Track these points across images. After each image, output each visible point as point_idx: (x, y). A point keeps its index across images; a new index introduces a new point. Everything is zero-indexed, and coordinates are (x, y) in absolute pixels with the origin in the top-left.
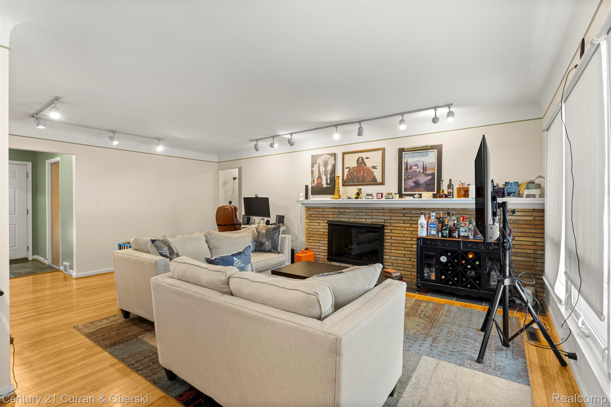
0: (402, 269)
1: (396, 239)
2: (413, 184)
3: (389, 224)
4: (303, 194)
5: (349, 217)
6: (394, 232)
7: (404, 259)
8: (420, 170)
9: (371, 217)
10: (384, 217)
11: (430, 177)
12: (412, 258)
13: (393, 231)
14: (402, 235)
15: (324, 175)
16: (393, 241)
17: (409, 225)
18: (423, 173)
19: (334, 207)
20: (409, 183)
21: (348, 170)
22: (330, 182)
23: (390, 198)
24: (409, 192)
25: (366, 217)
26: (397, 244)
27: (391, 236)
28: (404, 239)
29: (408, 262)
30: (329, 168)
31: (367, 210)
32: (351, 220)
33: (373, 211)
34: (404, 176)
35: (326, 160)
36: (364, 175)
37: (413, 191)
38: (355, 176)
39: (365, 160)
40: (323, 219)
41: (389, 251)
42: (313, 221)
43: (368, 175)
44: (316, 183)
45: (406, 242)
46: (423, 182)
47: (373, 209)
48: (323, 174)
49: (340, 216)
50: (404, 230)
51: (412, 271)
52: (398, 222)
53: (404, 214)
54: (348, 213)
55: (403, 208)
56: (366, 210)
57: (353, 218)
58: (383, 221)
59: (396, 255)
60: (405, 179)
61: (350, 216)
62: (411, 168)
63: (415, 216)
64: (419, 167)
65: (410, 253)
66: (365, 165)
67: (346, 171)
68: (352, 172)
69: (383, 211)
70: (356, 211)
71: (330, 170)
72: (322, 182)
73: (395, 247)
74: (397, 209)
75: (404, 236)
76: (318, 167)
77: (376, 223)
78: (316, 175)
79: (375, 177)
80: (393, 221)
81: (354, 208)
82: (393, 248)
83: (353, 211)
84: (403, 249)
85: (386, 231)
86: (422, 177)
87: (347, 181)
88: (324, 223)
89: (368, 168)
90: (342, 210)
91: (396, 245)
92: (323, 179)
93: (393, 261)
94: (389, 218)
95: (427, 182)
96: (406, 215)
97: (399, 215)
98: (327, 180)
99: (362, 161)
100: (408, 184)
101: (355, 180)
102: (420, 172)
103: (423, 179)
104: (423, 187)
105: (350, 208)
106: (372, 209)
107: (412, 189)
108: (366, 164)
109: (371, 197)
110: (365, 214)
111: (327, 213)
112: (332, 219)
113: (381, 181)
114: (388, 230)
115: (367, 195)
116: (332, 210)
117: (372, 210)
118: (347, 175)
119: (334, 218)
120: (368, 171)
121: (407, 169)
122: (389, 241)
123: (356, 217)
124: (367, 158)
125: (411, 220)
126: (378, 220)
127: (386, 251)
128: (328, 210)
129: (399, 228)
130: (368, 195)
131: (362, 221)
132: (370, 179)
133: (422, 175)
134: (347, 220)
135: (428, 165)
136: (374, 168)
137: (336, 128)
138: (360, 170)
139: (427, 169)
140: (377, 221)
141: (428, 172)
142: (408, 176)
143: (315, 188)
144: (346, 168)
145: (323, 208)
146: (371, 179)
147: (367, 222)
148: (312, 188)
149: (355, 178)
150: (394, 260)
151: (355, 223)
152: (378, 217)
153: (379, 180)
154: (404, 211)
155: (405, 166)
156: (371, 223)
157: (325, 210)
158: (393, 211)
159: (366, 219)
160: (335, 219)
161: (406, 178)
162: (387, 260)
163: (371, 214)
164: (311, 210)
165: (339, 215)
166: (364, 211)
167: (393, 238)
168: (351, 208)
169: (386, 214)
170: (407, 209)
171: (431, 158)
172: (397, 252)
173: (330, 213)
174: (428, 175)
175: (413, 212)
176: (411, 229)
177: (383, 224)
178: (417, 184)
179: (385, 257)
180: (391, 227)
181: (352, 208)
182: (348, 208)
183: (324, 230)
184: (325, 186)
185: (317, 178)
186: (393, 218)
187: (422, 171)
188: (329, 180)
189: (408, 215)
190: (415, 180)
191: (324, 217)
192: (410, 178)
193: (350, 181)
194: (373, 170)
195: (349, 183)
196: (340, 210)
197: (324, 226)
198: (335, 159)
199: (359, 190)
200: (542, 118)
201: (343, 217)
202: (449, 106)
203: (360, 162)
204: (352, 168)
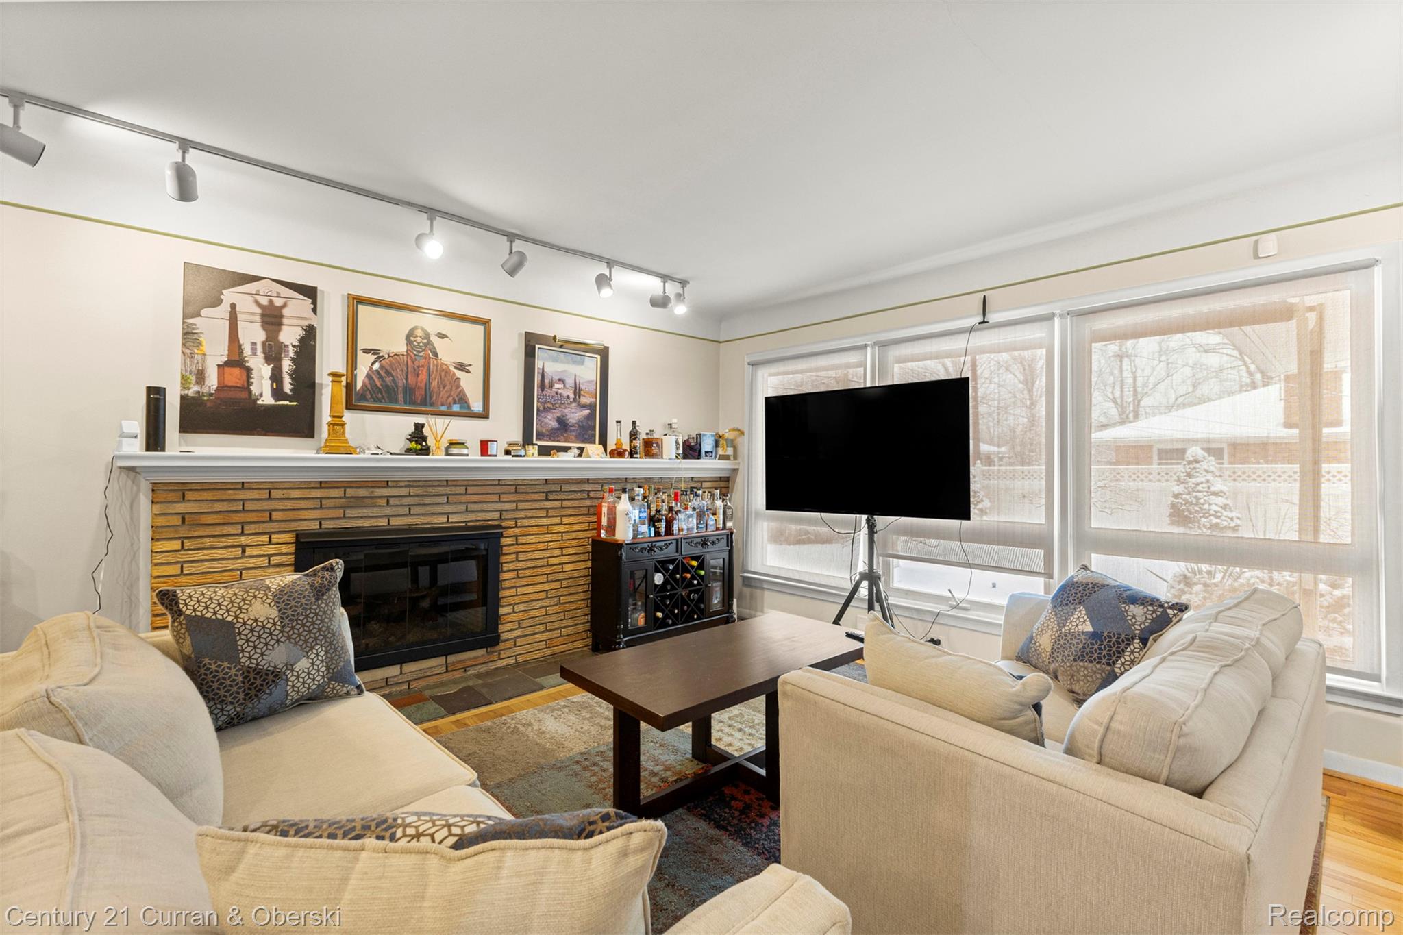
0: (541, 628)
1: (529, 558)
2: (554, 424)
3: (512, 523)
4: (137, 425)
5: (389, 511)
6: (524, 541)
7: (546, 603)
8: (568, 393)
9: (463, 508)
10: (499, 505)
11: (587, 412)
12: (562, 596)
13: (521, 540)
14: (543, 544)
15: (263, 361)
16: (520, 565)
17: (558, 520)
18: (575, 400)
19: (325, 482)
20: (546, 420)
22: (291, 390)
23: (521, 456)
24: (547, 441)
25: (448, 508)
26: (532, 571)
27: (517, 553)
28: (547, 554)
29: (555, 607)
30: (290, 336)
31: (453, 488)
32: (395, 522)
33: (470, 490)
34: (538, 402)
35: (271, 302)
36: (430, 384)
37: (554, 441)
38: (400, 384)
39: (435, 340)
40: (269, 527)
41: (512, 592)
42: (208, 542)
43: (444, 387)
44: (212, 381)
45: (552, 561)
46: (574, 421)
47: (471, 483)
48: (254, 354)
49: (351, 512)
50: (548, 533)
51: (563, 625)
52: (534, 515)
53: (547, 493)
54: (383, 502)
55: (546, 480)
56: (448, 489)
57: (405, 515)
58: (497, 515)
59: (527, 599)
60: (538, 410)
61: (394, 509)
62: (551, 386)
63: (569, 497)
64: (567, 386)
65: (557, 585)
66: (436, 355)
68: (389, 368)
69: (498, 490)
70: (413, 491)
71: (293, 346)
72: (249, 383)
73: (525, 579)
74: (533, 482)
75: (546, 547)
76: (227, 323)
77: (478, 524)
78: (215, 352)
79: (465, 395)
80: (522, 514)
81: (407, 483)
82: (522, 582)
83: (405, 491)
84: (544, 579)
85: (504, 541)
86: (573, 411)
87: (369, 396)
88: (270, 542)
89: (444, 367)
90: (362, 492)
91: (528, 573)
92: (253, 372)
93: (523, 616)
94: (513, 506)
95: (582, 422)
96: (551, 497)
97: (537, 497)
98: (276, 377)
99: (425, 341)
100: (546, 423)
101: (400, 396)
102: (568, 397)
103: (575, 415)
104: (574, 431)
105: (395, 484)
106: (467, 485)
107: (553, 435)
108: (438, 352)
109: (465, 451)
110: (444, 499)
111: (289, 505)
112: (314, 526)
113: (481, 409)
114: (508, 539)
115: (451, 444)
116: (316, 493)
117: (468, 488)
118: (368, 376)
119: (320, 520)
120: (443, 374)
121: (542, 387)
122: (511, 566)
123: (414, 510)
124: (442, 336)
125: (562, 507)
126: (483, 514)
127: (504, 595)
128: (295, 494)
129: (535, 530)
130: (453, 444)
131: (436, 521)
132: (448, 397)
133: (574, 405)
134: (382, 523)
135: (583, 384)
136: (462, 370)
137: (431, 220)
138: (418, 367)
139: (582, 392)
140: (481, 516)
141: (584, 400)
142: (545, 402)
143: (208, 405)
144: (366, 351)
145: (268, 486)
146: (451, 399)
147: (452, 523)
148: (187, 404)
149: (400, 389)
150: (522, 614)
151: (409, 529)
152: (485, 506)
154: (547, 488)
155: (540, 378)
156: (463, 524)
157: (276, 494)
158: (522, 489)
159: (448, 514)
160: (327, 525)
161: (541, 408)
162: (505, 617)
163: (464, 499)
164: (189, 495)
165: (343, 507)
166: (442, 490)
167: (521, 557)
168: (397, 485)
169: (504, 498)
170: (555, 482)
171: (588, 371)
172: (530, 589)
173: (304, 504)
174: (584, 406)
175: (565, 488)
176: (561, 528)
177: (497, 523)
178: (563, 424)
179: (502, 611)
180: (516, 530)
181: (403, 484)
182: (387, 484)
184: (267, 400)
185: (219, 366)
186: (521, 506)
187: (572, 396)
188: (287, 380)
189: (556, 497)
190: (559, 415)
191: (271, 520)
192: (550, 408)
193: (380, 395)
194: (459, 374)
195: (375, 401)
196: (350, 492)
197: (269, 556)
198: (314, 310)
199: (419, 427)
200: (720, 342)
201: (365, 515)
202: (684, 283)
203: (419, 343)
204: (386, 356)
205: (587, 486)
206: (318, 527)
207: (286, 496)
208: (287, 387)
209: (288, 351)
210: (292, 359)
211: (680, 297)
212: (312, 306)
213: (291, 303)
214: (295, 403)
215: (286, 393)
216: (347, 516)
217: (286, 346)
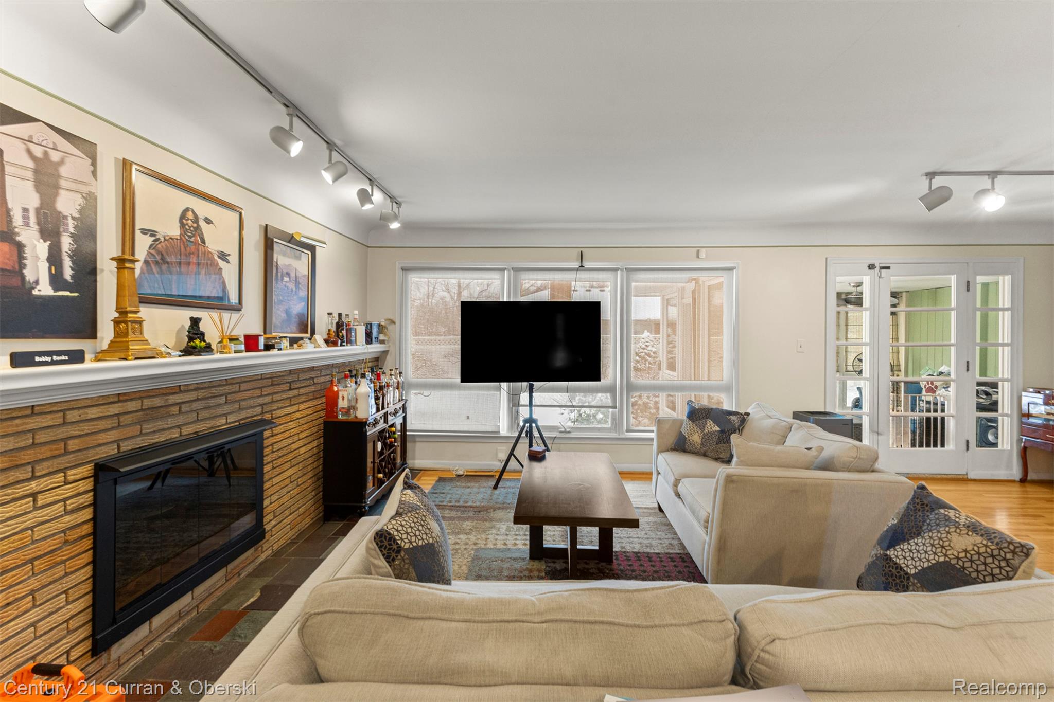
0: (288, 512)
1: (280, 447)
2: (284, 316)
3: (269, 416)
5: (180, 420)
7: (290, 487)
8: (292, 286)
9: (237, 406)
10: (261, 399)
11: (302, 304)
12: (299, 478)
13: (275, 431)
14: (288, 432)
15: (37, 233)
16: (275, 456)
17: (296, 408)
18: (296, 293)
19: (124, 394)
20: (279, 312)
21: (149, 240)
22: (73, 277)
24: (280, 332)
25: (226, 409)
26: (281, 460)
27: (272, 444)
28: (290, 441)
29: (295, 490)
30: (68, 204)
31: (231, 387)
32: (186, 431)
33: (242, 387)
35: (46, 155)
36: (199, 273)
38: (174, 273)
39: (202, 224)
40: (64, 462)
41: (271, 483)
45: (293, 447)
46: (296, 313)
48: (27, 224)
49: (148, 427)
50: (291, 421)
51: (300, 505)
52: (283, 405)
53: (290, 383)
54: (175, 410)
55: (290, 370)
56: (227, 388)
57: (195, 422)
58: (260, 410)
59: (279, 488)
60: (274, 302)
61: (185, 416)
62: (281, 279)
63: (303, 385)
64: (291, 279)
65: (297, 468)
66: (203, 242)
67: (143, 244)
68: (164, 253)
69: (260, 384)
70: (201, 394)
71: (73, 218)
72: (21, 265)
73: (277, 469)
75: (290, 435)
79: (224, 287)
80: (276, 406)
81: (196, 386)
82: (276, 472)
83: (192, 396)
84: (289, 465)
86: (295, 303)
87: (146, 286)
88: (66, 482)
89: (210, 256)
90: (158, 402)
91: (279, 462)
93: (276, 505)
94: (270, 399)
95: (300, 313)
96: (294, 386)
97: (284, 387)
98: (54, 260)
99: (195, 225)
100: (279, 316)
101: (174, 287)
102: (292, 290)
103: (296, 307)
104: (295, 322)
105: (186, 388)
106: (239, 382)
107: (283, 326)
108: (206, 239)
109: (241, 347)
110: (224, 400)
111: (86, 428)
112: (113, 450)
113: (237, 302)
116: (115, 409)
117: (241, 385)
118: (146, 262)
119: (118, 442)
120: (209, 263)
121: (276, 279)
122: (270, 458)
123: (201, 415)
124: (208, 221)
125: (299, 395)
126: (251, 410)
128: (93, 413)
129: (283, 420)
131: (219, 424)
133: (295, 297)
134: (175, 434)
135: (300, 278)
138: (189, 253)
139: (299, 286)
140: (250, 413)
141: (301, 293)
144: (144, 231)
145: (63, 407)
146: (216, 291)
147: (229, 423)
150: (276, 503)
152: (252, 402)
154: (290, 379)
155: (275, 271)
156: (237, 423)
157: (72, 416)
159: (226, 415)
160: (125, 446)
162: (267, 509)
163: (238, 396)
165: (140, 422)
166: (221, 390)
167: (275, 447)
169: (264, 391)
170: (296, 372)
171: (304, 267)
172: (280, 478)
173: (102, 425)
175: (302, 376)
176: (298, 415)
177: (260, 418)
178: (289, 316)
179: (264, 504)
181: (193, 387)
182: (179, 390)
183: (67, 518)
184: (45, 289)
186: (275, 398)
188: (67, 264)
190: (287, 307)
191: (66, 452)
192: (281, 301)
193: (156, 285)
194: (221, 264)
196: (147, 403)
197: (65, 500)
198: (94, 173)
199: (195, 322)
200: (368, 247)
201: (161, 427)
203: (190, 227)
204: (162, 239)
206: (116, 451)
207: (83, 417)
208: (68, 273)
209: (67, 225)
210: (73, 236)
212: (92, 168)
213: (69, 160)
214: (76, 294)
215: (66, 281)
216: (144, 432)
217: (65, 217)
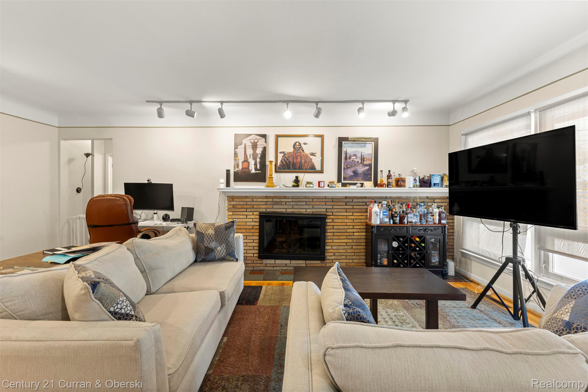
0: (344, 257)
1: (338, 228)
2: (352, 174)
3: (331, 214)
4: (223, 180)
5: (286, 207)
6: (336, 221)
7: (346, 247)
8: (358, 160)
9: (312, 207)
10: (326, 206)
11: (367, 168)
12: (353, 245)
13: (335, 221)
14: (344, 223)
15: (252, 159)
16: (335, 231)
17: (351, 214)
18: (361, 163)
19: (267, 196)
20: (348, 172)
21: (282, 155)
22: (259, 168)
23: (333, 187)
24: (348, 181)
25: (306, 207)
26: (339, 233)
27: (333, 226)
28: (346, 227)
29: (350, 250)
30: (259, 151)
31: (308, 199)
32: (288, 211)
33: (314, 200)
34: (344, 165)
35: (254, 141)
36: (301, 162)
37: (351, 181)
38: (291, 163)
39: (303, 145)
40: (253, 210)
41: (331, 241)
42: (239, 213)
43: (306, 162)
44: (240, 167)
45: (348, 230)
46: (361, 172)
48: (250, 158)
49: (275, 207)
50: (347, 219)
51: (354, 258)
52: (340, 211)
53: (346, 202)
54: (284, 203)
55: (346, 197)
56: (306, 199)
57: (291, 208)
58: (325, 210)
59: (337, 245)
60: (344, 168)
61: (288, 206)
62: (350, 158)
63: (357, 204)
64: (358, 157)
65: (351, 241)
66: (303, 151)
67: (280, 156)
68: (288, 158)
69: (325, 200)
70: (294, 200)
71: (260, 154)
72: (249, 167)
73: (337, 237)
74: (340, 198)
75: (346, 225)
76: (244, 149)
77: (317, 213)
78: (241, 158)
79: (314, 165)
80: (335, 210)
81: (292, 197)
82: (335, 237)
83: (291, 200)
84: (345, 237)
85: (328, 221)
86: (360, 167)
87: (282, 168)
88: (253, 215)
89: (306, 155)
90: (278, 200)
91: (338, 234)
92: (250, 163)
93: (336, 251)
94: (331, 207)
95: (365, 172)
96: (348, 204)
97: (341, 204)
98: (256, 164)
99: (300, 146)
100: (348, 174)
101: (291, 167)
102: (358, 162)
103: (361, 169)
104: (361, 176)
105: (288, 197)
106: (313, 198)
107: (351, 178)
108: (304, 150)
109: (312, 186)
110: (305, 203)
111: (258, 203)
112: (264, 210)
113: (320, 169)
114: (329, 220)
116: (265, 200)
117: (313, 199)
118: (281, 161)
119: (266, 208)
120: (306, 157)
121: (346, 158)
122: (331, 231)
123: (294, 207)
124: (305, 144)
125: (353, 208)
126: (319, 209)
127: (328, 242)
128: (259, 200)
129: (341, 217)
130: (308, 183)
131: (302, 211)
132: (308, 166)
133: (361, 165)
134: (284, 211)
135: (365, 156)
136: (312, 155)
137: (287, 104)
138: (297, 156)
139: (365, 159)
140: (318, 210)
141: (366, 163)
142: (347, 165)
143: (240, 173)
144: (280, 153)
145: (252, 197)
146: (309, 166)
147: (307, 212)
148: (235, 173)
149: (291, 164)
150: (335, 250)
151: (293, 213)
152: (320, 207)
153: (318, 168)
154: (346, 200)
155: (345, 155)
156: (312, 213)
157: (255, 200)
158: (335, 200)
159: (306, 209)
160: (268, 210)
161: (346, 167)
162: (328, 250)
163: (312, 203)
164: (235, 200)
165: (273, 205)
166: (303, 200)
167: (335, 227)
168: (288, 198)
169: (327, 203)
170: (350, 198)
171: (368, 150)
172: (339, 241)
173: (262, 203)
174: (366, 165)
175: (355, 200)
176: (353, 217)
177: (324, 213)
178: (356, 173)
179: (327, 248)
180: (333, 216)
181: (290, 198)
182: (285, 198)
183: (253, 223)
184: (253, 171)
185: (242, 162)
186: (335, 207)
187: (360, 161)
188: (258, 165)
189: (350, 204)
190: (354, 170)
191: (253, 208)
192: (350, 167)
193: (285, 167)
194: (311, 157)
195: (283, 169)
196: (274, 200)
197: (253, 219)
198: (266, 142)
199: (297, 177)
200: (450, 125)
201: (279, 207)
202: (406, 102)
203: (297, 148)
204: (287, 154)
205: (365, 200)
206: (265, 211)
207: (257, 201)
208: (258, 167)
209: (258, 156)
210: (260, 158)
211: (404, 109)
212: (265, 140)
213: (260, 141)
214: (260, 172)
215: (258, 169)
216: (273, 208)
217: (258, 154)
